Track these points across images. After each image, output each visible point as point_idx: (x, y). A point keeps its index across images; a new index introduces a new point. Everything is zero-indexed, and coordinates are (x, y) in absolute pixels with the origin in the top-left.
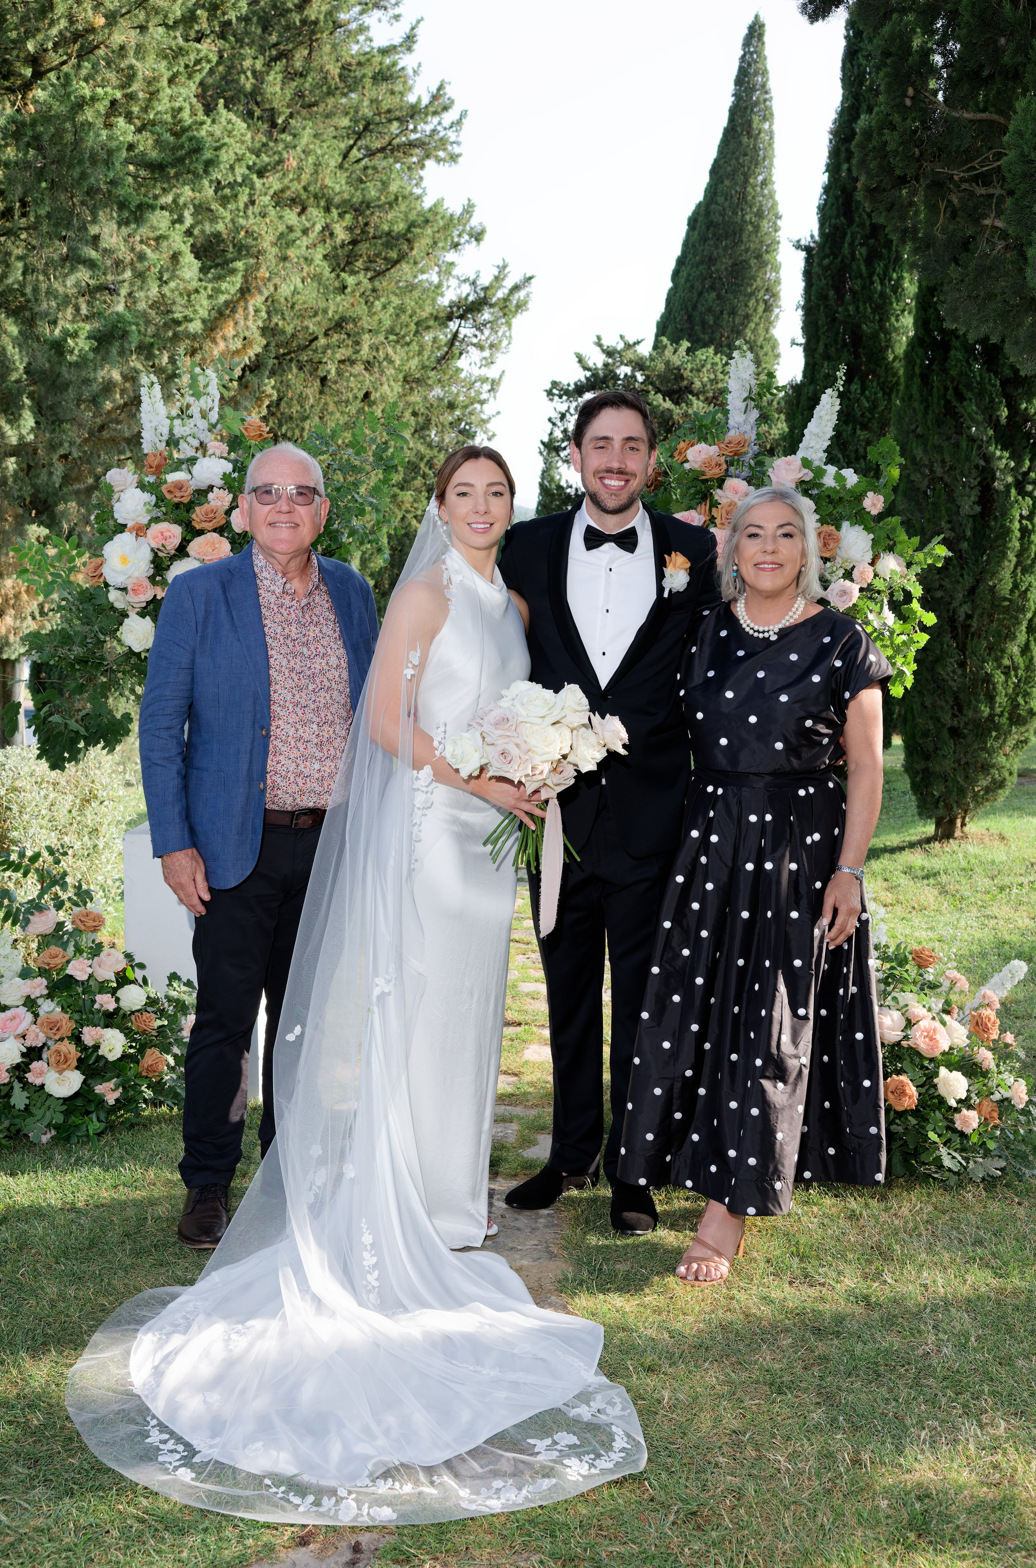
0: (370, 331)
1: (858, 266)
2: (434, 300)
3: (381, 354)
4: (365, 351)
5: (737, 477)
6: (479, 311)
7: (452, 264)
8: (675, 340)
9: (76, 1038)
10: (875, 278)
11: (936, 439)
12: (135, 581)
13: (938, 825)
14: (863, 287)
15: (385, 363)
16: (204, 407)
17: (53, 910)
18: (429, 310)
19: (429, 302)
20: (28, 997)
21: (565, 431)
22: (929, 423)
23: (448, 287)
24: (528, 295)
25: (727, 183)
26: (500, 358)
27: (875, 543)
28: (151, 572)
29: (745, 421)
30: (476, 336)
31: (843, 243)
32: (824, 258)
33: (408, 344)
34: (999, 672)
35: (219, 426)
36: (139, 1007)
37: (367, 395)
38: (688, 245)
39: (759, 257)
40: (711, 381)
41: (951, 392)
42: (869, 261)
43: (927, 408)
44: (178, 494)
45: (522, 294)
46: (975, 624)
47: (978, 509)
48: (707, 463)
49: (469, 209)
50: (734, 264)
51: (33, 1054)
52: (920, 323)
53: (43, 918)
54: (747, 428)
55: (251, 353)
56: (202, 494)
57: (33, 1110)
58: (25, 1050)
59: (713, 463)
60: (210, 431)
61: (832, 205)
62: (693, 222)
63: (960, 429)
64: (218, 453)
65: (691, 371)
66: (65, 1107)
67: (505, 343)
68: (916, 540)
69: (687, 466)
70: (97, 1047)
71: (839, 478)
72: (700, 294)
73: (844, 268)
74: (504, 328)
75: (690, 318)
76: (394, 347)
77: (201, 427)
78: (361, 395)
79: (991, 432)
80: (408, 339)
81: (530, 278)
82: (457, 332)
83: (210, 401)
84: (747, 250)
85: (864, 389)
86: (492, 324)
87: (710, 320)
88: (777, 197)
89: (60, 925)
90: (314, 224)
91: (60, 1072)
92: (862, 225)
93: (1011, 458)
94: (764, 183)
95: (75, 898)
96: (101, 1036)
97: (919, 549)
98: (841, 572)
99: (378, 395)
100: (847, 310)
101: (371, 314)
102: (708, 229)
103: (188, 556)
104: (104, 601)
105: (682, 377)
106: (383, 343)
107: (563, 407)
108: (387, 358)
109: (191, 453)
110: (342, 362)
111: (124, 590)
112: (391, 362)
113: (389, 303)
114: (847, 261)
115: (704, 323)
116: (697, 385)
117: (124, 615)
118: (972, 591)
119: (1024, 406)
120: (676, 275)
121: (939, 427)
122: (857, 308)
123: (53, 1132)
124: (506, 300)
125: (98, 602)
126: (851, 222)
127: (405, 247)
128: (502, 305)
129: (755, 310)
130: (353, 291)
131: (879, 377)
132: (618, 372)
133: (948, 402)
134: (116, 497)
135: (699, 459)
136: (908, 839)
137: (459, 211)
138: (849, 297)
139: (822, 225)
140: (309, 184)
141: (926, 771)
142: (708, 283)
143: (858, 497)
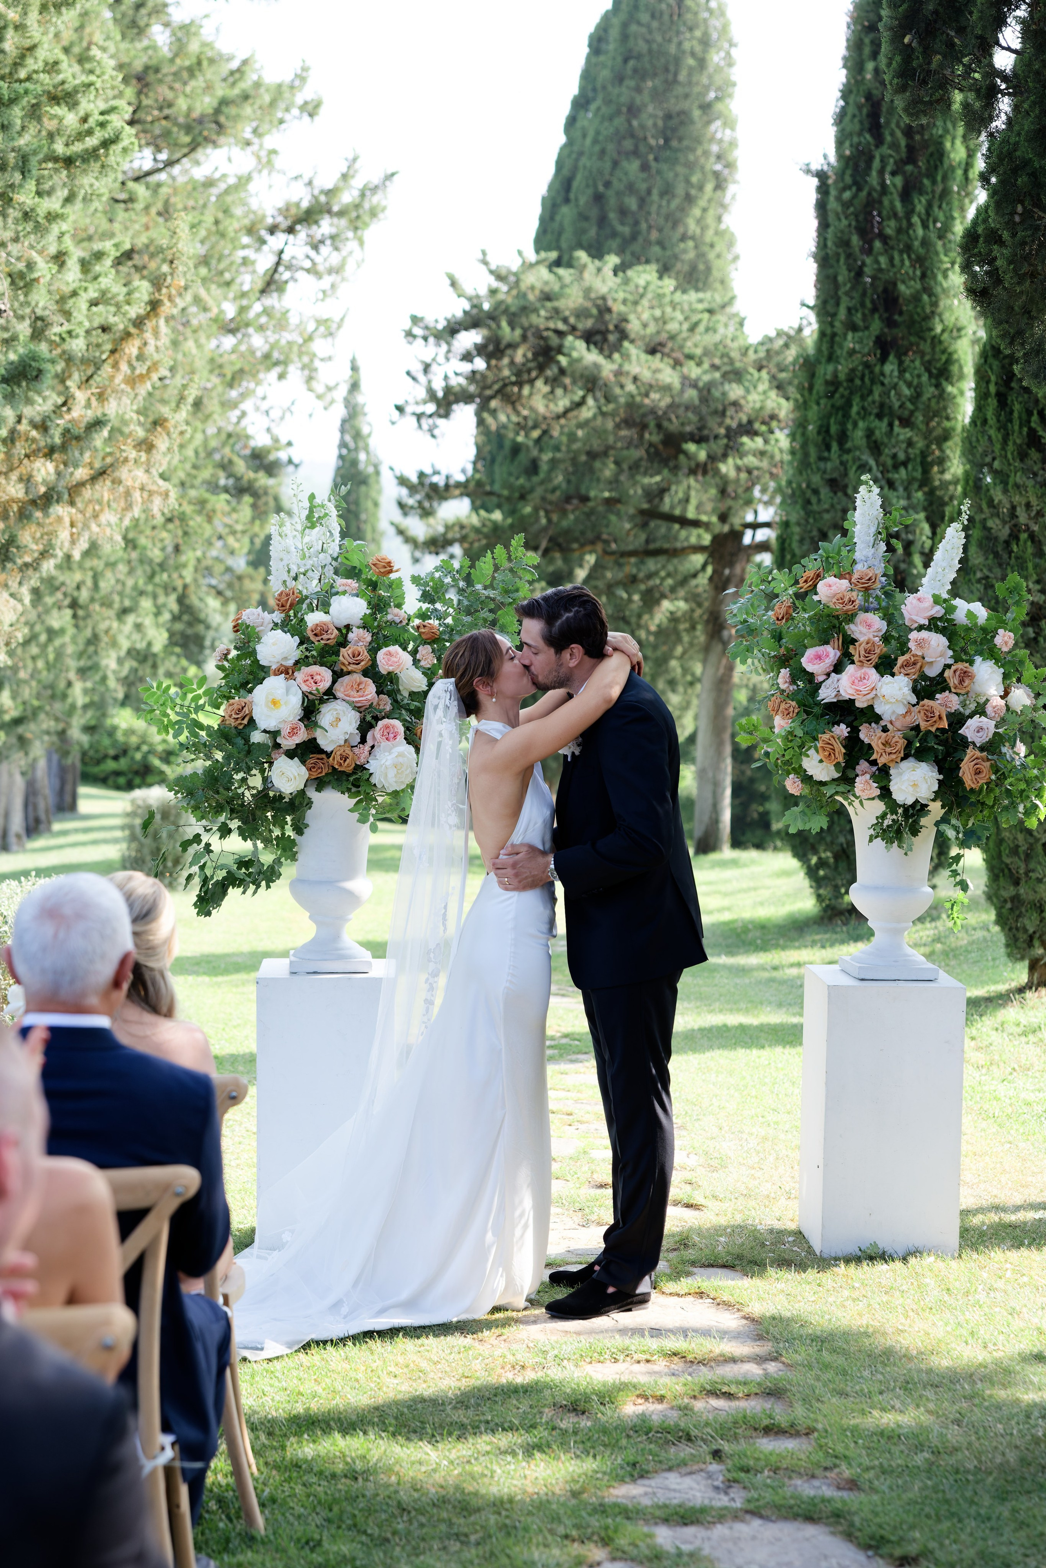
1: (892, 203)
2: (245, 204)
5: (869, 611)
6: (316, 222)
7: (274, 152)
8: (597, 253)
10: (915, 219)
11: (1019, 478)
12: (287, 723)
13: (1032, 968)
14: (899, 231)
19: (237, 205)
22: (1009, 456)
24: (387, 198)
26: (345, 289)
27: (1006, 676)
28: (302, 714)
29: (874, 554)
30: (309, 257)
31: (869, 167)
32: (844, 189)
35: (341, 560)
38: (587, 76)
40: (656, 320)
41: (1035, 418)
42: (906, 195)
43: (1007, 436)
44: (324, 636)
45: (378, 197)
48: (840, 598)
50: (668, 117)
54: (876, 560)
56: (344, 633)
59: (847, 599)
60: (332, 564)
61: (854, 116)
62: (597, 42)
64: (349, 590)
65: (624, 302)
67: (352, 267)
69: (818, 599)
72: (615, 164)
73: (872, 203)
74: (352, 245)
75: (598, 198)
81: (393, 175)
82: (282, 252)
84: (686, 96)
85: (902, 371)
86: (335, 240)
87: (632, 203)
92: (894, 146)
98: (973, 706)
100: (877, 262)
102: (626, 61)
103: (335, 698)
104: (246, 741)
105: (609, 310)
107: (428, 354)
111: (274, 733)
114: (875, 195)
115: (623, 211)
116: (634, 326)
120: (571, 122)
121: (1022, 460)
122: (891, 259)
124: (357, 206)
126: (879, 141)
127: (211, 131)
128: (350, 212)
129: (701, 188)
131: (923, 354)
133: (1032, 432)
134: (256, 637)
135: (831, 594)
137: (286, 77)
138: (878, 244)
139: (840, 143)
140: (72, 44)
141: (1016, 899)
142: (628, 144)
143: (988, 634)
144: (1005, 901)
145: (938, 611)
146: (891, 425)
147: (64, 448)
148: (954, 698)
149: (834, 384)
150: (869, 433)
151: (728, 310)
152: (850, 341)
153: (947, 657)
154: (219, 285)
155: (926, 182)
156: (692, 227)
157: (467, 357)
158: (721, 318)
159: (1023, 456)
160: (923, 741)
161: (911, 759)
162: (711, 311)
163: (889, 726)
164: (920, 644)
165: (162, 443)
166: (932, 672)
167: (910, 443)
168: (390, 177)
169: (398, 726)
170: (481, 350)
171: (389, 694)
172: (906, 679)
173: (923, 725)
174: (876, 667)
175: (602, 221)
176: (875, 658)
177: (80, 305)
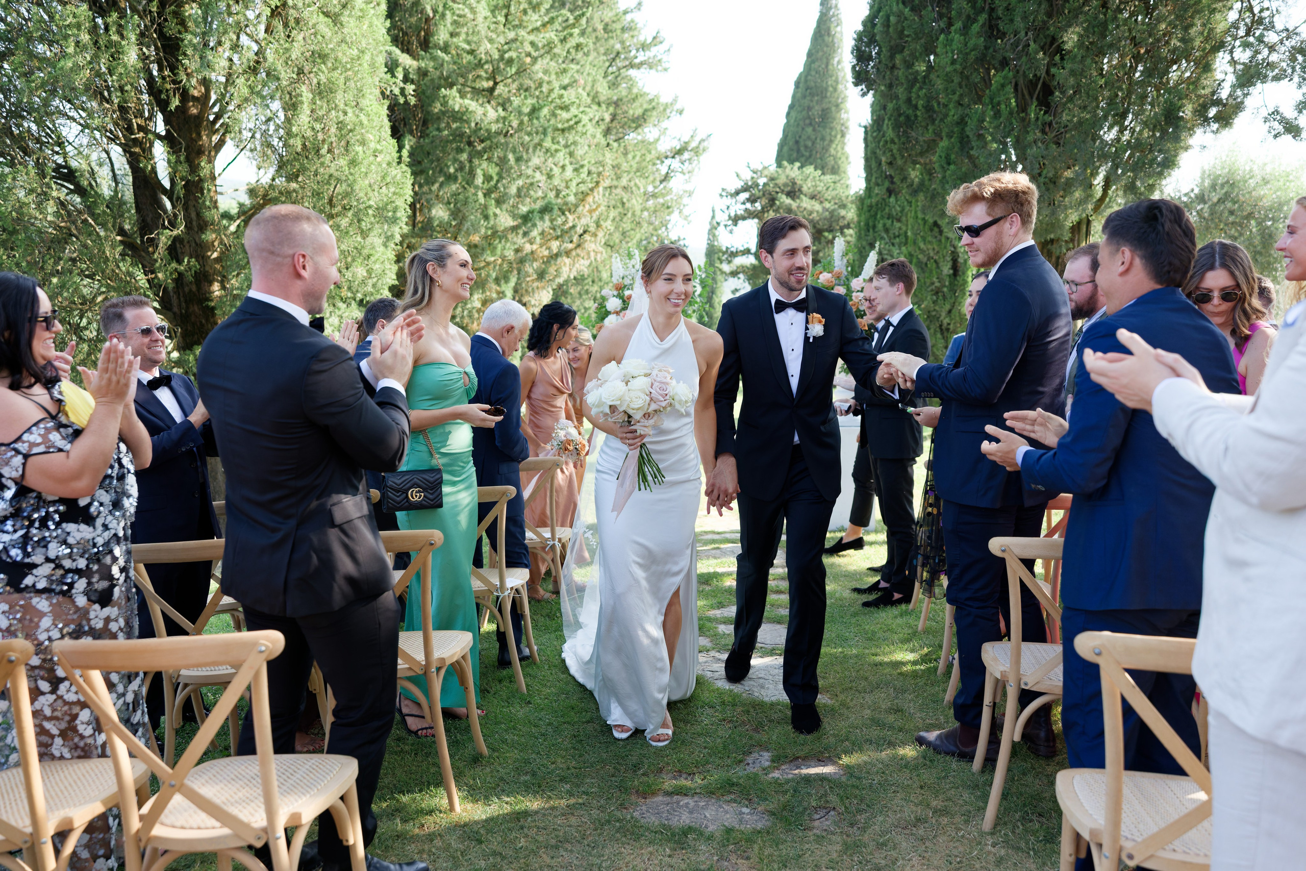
2: (656, 148)
6: (682, 154)
7: (666, 129)
11: (930, 238)
18: (654, 154)
19: (653, 148)
21: (729, 215)
23: (664, 141)
24: (708, 144)
25: (816, 63)
30: (680, 167)
32: (874, 132)
38: (794, 96)
40: (813, 186)
46: (951, 327)
49: (675, 99)
50: (823, 110)
65: (801, 180)
67: (697, 171)
72: (803, 129)
82: (670, 166)
84: (830, 102)
86: (690, 160)
94: (839, 62)
102: (806, 90)
105: (796, 183)
107: (728, 203)
115: (806, 147)
116: (805, 189)
118: (950, 312)
120: (788, 114)
124: (698, 147)
127: (642, 122)
128: (695, 149)
129: (836, 137)
132: (759, 181)
139: (873, 113)
147: (561, 236)
149: (871, 206)
150: (884, 225)
152: (876, 190)
156: (832, 151)
157: (744, 204)
159: (931, 230)
162: (835, 183)
165: (601, 234)
167: (900, 229)
168: (709, 136)
170: (748, 200)
175: (798, 151)
177: (573, 184)
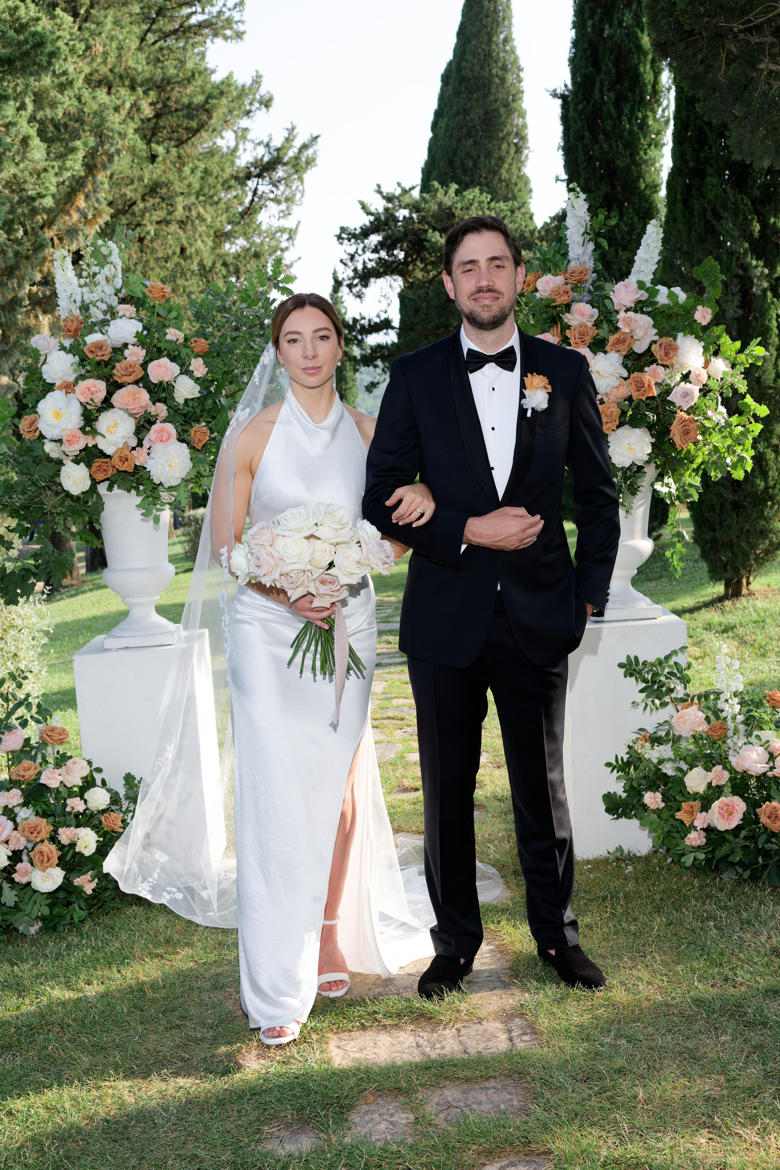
0: (182, 194)
1: (608, 110)
2: (233, 163)
3: (194, 213)
4: (179, 213)
5: (581, 301)
6: (274, 169)
7: (246, 130)
8: (444, 183)
9: (53, 839)
10: (624, 118)
12: (69, 433)
13: (727, 586)
14: (614, 127)
15: (197, 222)
16: (109, 274)
17: (20, 728)
18: (228, 171)
19: (228, 164)
20: (6, 807)
21: (355, 270)
22: (693, 241)
23: (245, 150)
24: (315, 153)
25: (474, 42)
26: (295, 210)
27: (706, 349)
28: (82, 423)
29: (584, 252)
30: (272, 192)
31: (593, 89)
33: (217, 203)
34: (769, 450)
35: (123, 291)
36: (104, 807)
37: (183, 250)
38: (442, 98)
39: (506, 105)
41: (709, 213)
42: (617, 104)
43: (690, 228)
44: (100, 353)
45: (310, 152)
47: (741, 312)
48: (556, 291)
49: (257, 81)
50: (486, 113)
51: (16, 857)
52: (678, 155)
53: (13, 736)
54: (586, 258)
55: (101, 221)
56: (119, 350)
57: (21, 906)
58: (11, 854)
59: (562, 291)
60: (116, 295)
61: (581, 57)
62: (446, 78)
63: (720, 245)
64: (128, 314)
65: (462, 209)
66: (49, 901)
67: (298, 196)
68: (738, 344)
69: (538, 295)
70: (73, 845)
71: (672, 296)
73: (595, 111)
75: (451, 163)
76: (204, 207)
77: (108, 293)
78: (178, 251)
79: (746, 245)
80: (216, 199)
81: (317, 137)
82: (256, 189)
83: (113, 269)
84: (496, 101)
86: (287, 181)
87: (470, 164)
88: (518, 52)
89: (27, 741)
90: (124, 102)
91: (44, 871)
92: (608, 73)
93: (765, 266)
94: (506, 40)
95: (36, 716)
96: (76, 834)
97: (741, 351)
98: (678, 377)
99: (193, 250)
100: (601, 148)
101: (181, 179)
102: (461, 83)
103: (112, 407)
104: (41, 452)
105: (453, 215)
106: (194, 204)
107: (352, 249)
108: (199, 216)
109: (101, 317)
110: (158, 223)
111: (60, 441)
112: (203, 220)
113: (197, 167)
114: (598, 105)
115: (464, 167)
117: (60, 463)
119: (772, 220)
122: (611, 145)
123: (40, 924)
124: (297, 158)
125: (35, 454)
126: (598, 70)
127: (205, 117)
128: (293, 162)
129: (508, 152)
130: (164, 159)
131: (633, 204)
132: (397, 214)
133: (707, 222)
134: (42, 359)
135: (548, 289)
136: (702, 600)
137: (249, 82)
138: (601, 136)
140: (114, 67)
141: (714, 540)
142: (465, 131)
143: (689, 311)
144: (707, 542)
145: (643, 295)
146: (616, 251)
148: (661, 369)
151: (523, 210)
153: (652, 334)
154: (211, 205)
155: (629, 94)
156: (504, 175)
157: (375, 251)
158: (517, 214)
160: (636, 408)
161: (627, 427)
162: (512, 212)
163: (605, 399)
164: (628, 323)
166: (640, 348)
168: (315, 139)
169: (170, 428)
170: (382, 245)
171: (164, 401)
172: (617, 355)
173: (635, 396)
174: (589, 347)
176: (588, 340)
177: (50, 178)
